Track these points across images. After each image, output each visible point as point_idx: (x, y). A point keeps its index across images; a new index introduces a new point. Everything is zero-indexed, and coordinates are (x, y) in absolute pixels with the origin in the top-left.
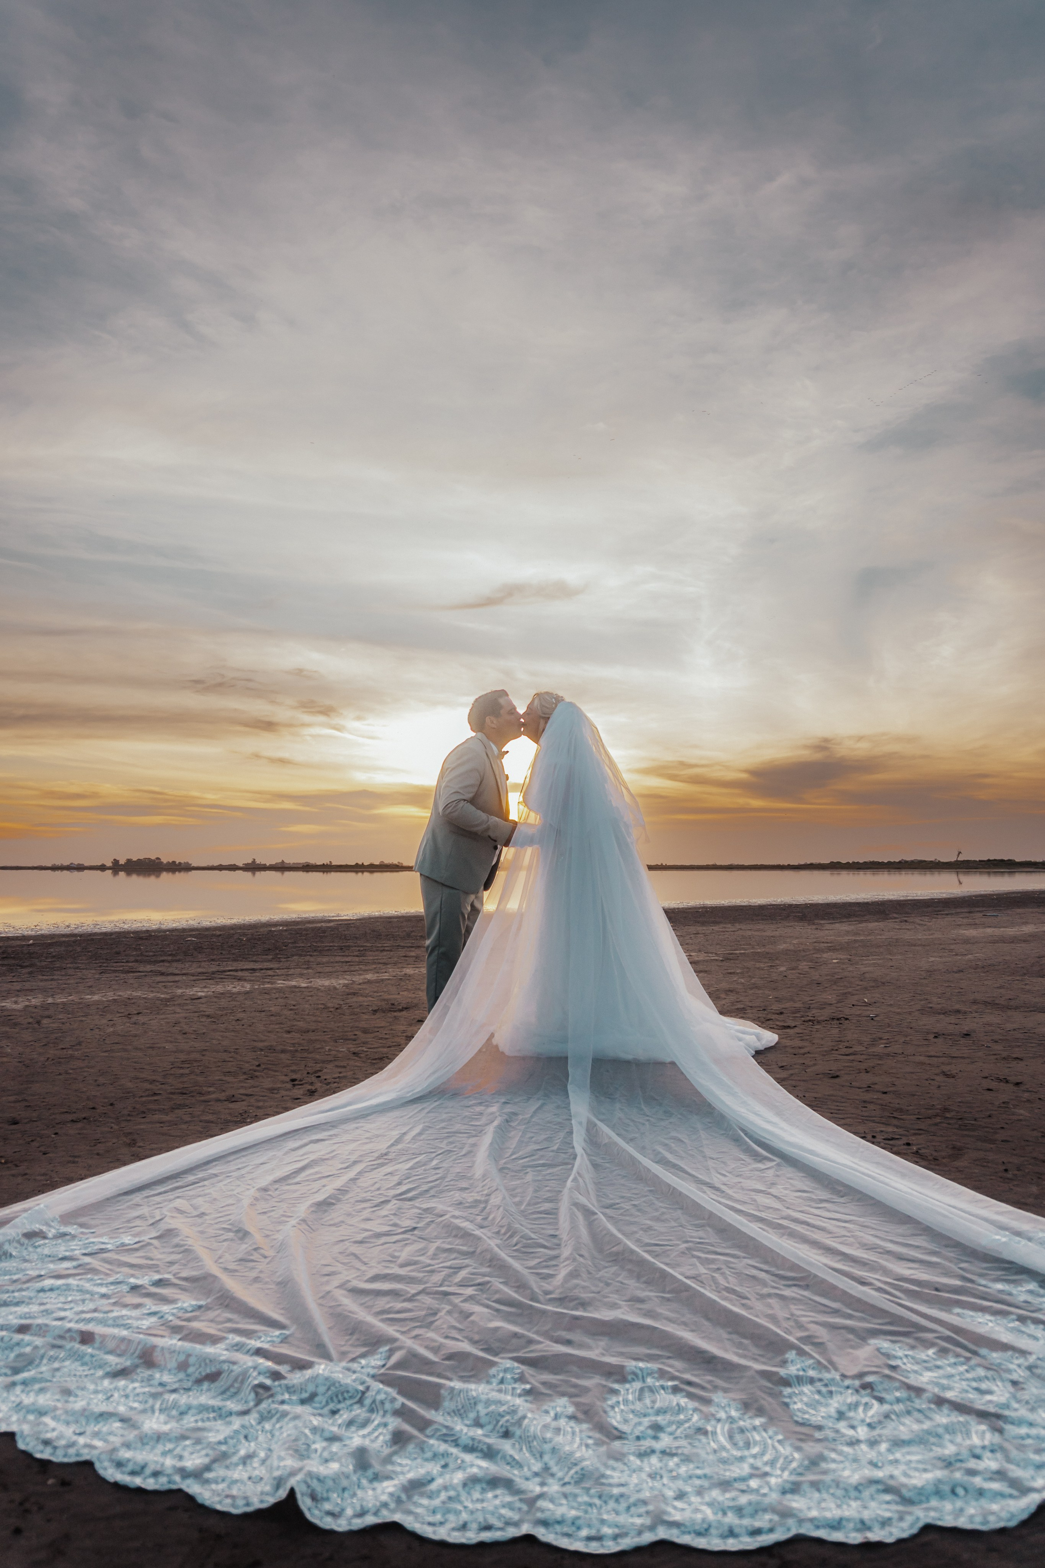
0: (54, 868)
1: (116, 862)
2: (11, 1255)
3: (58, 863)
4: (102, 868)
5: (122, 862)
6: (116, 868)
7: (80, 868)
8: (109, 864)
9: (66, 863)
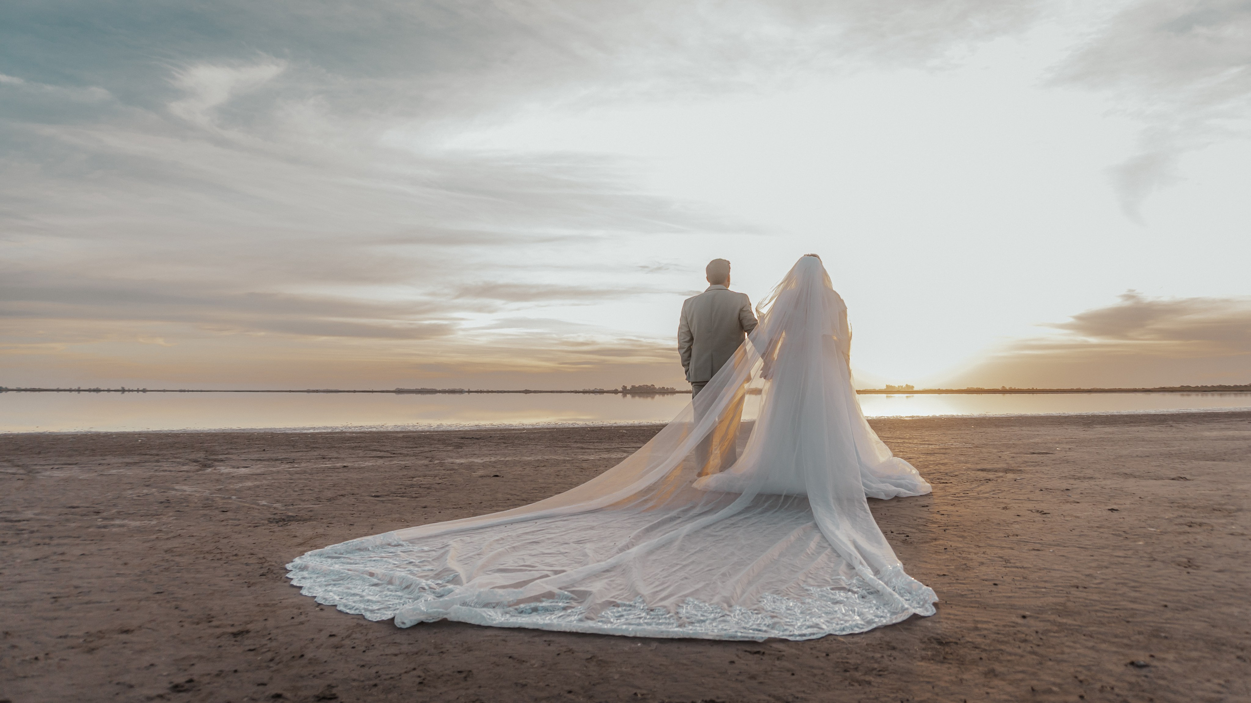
0: (584, 392)
1: (625, 388)
2: (369, 550)
3: (587, 389)
4: (616, 392)
5: (629, 388)
6: (625, 392)
7: (601, 392)
8: (620, 389)
9: (592, 389)
